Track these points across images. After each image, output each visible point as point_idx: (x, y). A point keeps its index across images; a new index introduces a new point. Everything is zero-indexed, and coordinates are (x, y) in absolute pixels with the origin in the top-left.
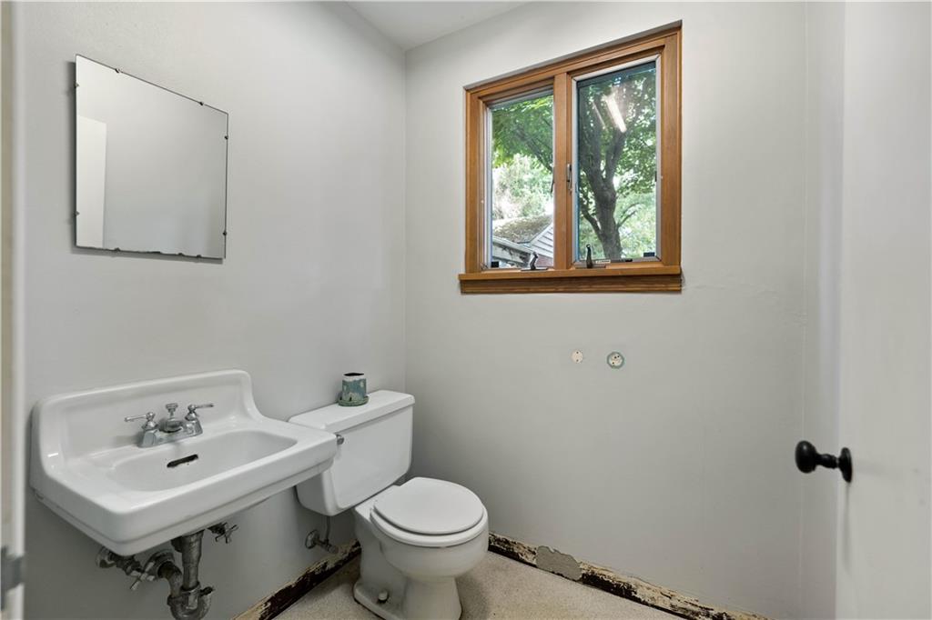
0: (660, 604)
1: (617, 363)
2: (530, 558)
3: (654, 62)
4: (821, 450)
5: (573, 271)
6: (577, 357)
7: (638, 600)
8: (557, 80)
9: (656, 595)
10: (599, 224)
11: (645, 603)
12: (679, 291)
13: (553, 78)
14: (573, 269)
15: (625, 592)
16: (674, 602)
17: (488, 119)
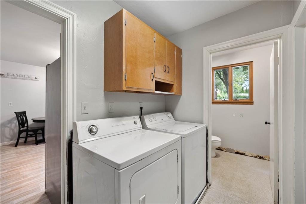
0: (250, 156)
1: (242, 116)
2: (225, 150)
3: (248, 66)
4: (268, 122)
5: (233, 101)
6: (234, 115)
7: (246, 155)
8: (229, 68)
9: (249, 154)
10: (224, 81)
11: (247, 156)
12: (253, 105)
13: (228, 67)
14: (233, 100)
15: (244, 154)
16: (253, 155)
17: (215, 72)
